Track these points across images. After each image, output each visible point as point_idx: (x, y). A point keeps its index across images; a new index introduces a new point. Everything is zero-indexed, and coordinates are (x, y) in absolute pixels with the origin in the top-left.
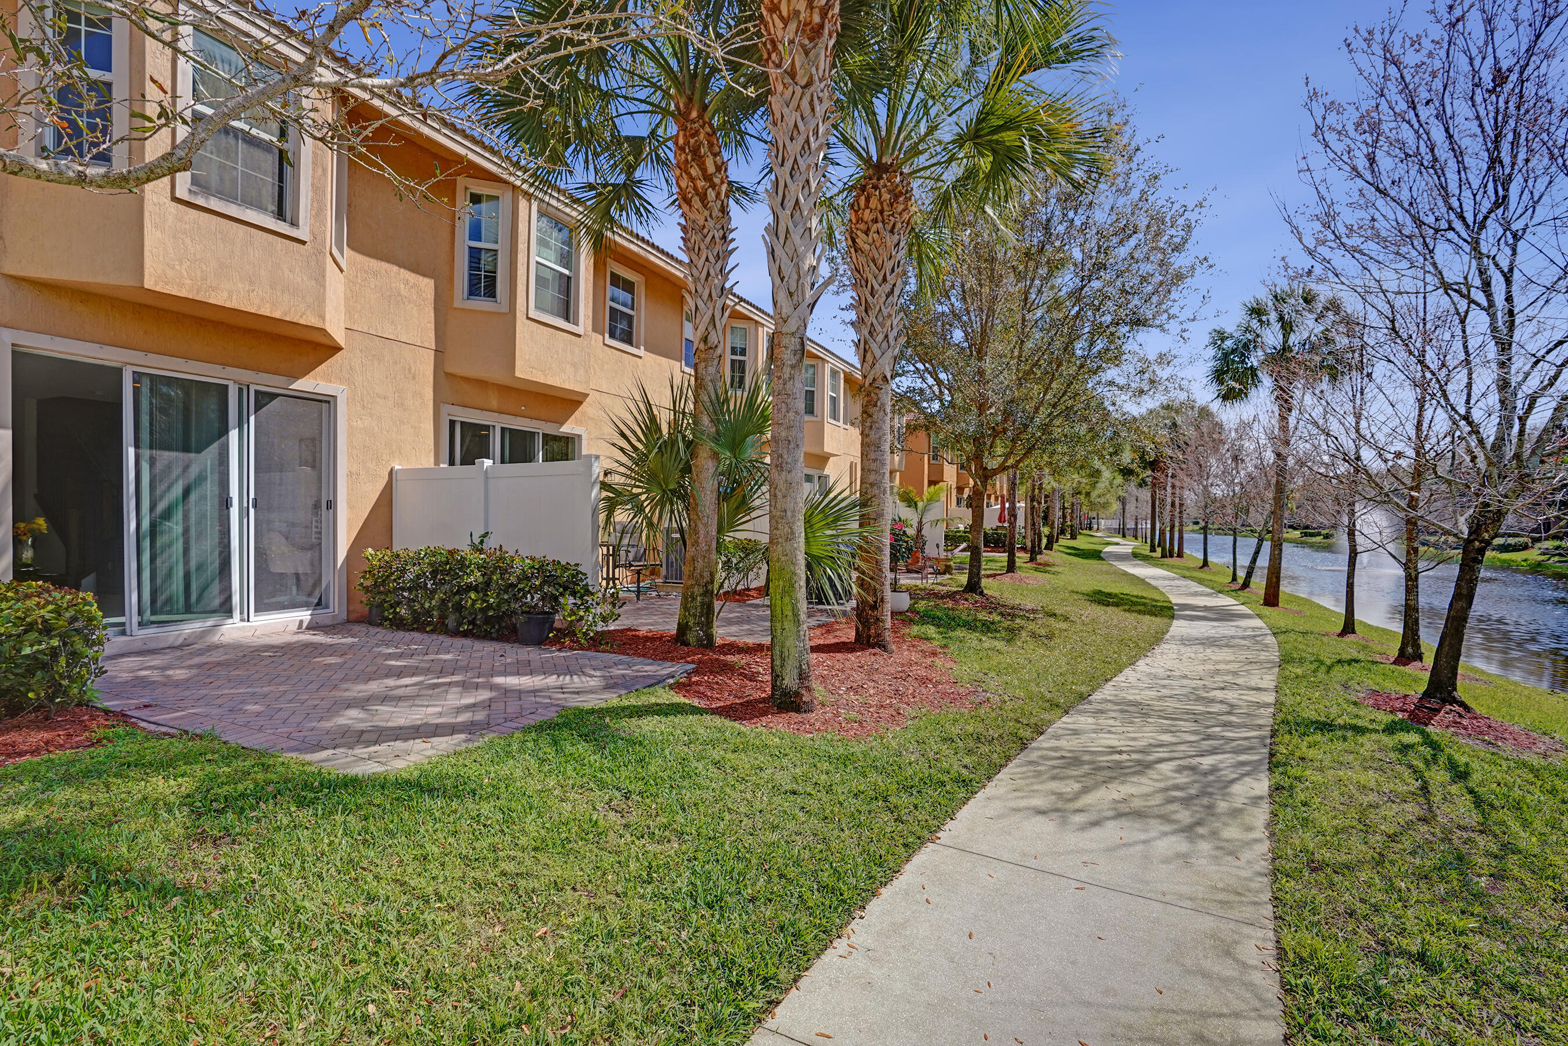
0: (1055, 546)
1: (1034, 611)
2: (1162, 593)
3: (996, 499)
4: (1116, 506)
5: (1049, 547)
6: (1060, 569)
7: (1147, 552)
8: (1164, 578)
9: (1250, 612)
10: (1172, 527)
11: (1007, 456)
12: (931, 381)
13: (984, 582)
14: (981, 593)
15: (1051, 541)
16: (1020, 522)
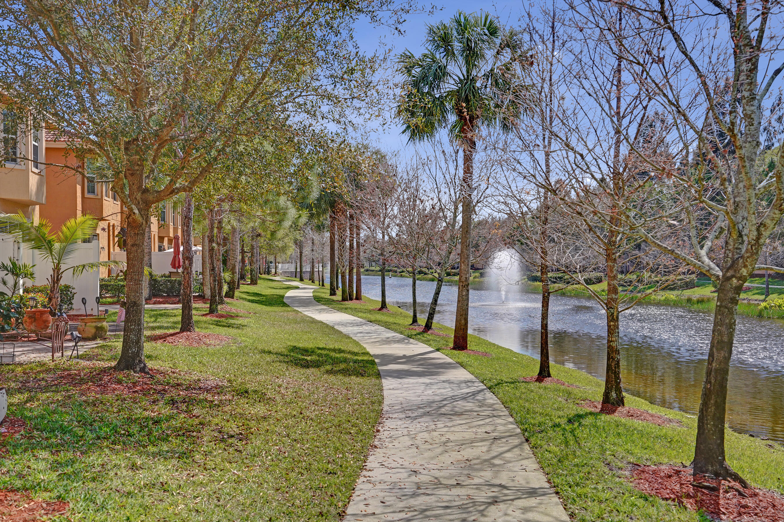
0: (237, 293)
1: (218, 390)
2: (357, 343)
3: (170, 241)
4: (292, 250)
5: (230, 295)
6: (245, 321)
7: (327, 296)
8: (353, 324)
9: (449, 360)
10: (351, 271)
11: (176, 173)
12: (57, 56)
13: (148, 347)
14: (143, 370)
15: (233, 287)
16: (197, 266)
